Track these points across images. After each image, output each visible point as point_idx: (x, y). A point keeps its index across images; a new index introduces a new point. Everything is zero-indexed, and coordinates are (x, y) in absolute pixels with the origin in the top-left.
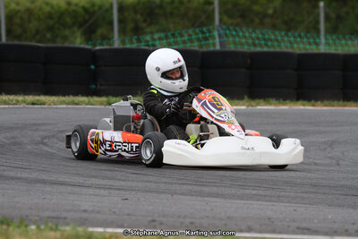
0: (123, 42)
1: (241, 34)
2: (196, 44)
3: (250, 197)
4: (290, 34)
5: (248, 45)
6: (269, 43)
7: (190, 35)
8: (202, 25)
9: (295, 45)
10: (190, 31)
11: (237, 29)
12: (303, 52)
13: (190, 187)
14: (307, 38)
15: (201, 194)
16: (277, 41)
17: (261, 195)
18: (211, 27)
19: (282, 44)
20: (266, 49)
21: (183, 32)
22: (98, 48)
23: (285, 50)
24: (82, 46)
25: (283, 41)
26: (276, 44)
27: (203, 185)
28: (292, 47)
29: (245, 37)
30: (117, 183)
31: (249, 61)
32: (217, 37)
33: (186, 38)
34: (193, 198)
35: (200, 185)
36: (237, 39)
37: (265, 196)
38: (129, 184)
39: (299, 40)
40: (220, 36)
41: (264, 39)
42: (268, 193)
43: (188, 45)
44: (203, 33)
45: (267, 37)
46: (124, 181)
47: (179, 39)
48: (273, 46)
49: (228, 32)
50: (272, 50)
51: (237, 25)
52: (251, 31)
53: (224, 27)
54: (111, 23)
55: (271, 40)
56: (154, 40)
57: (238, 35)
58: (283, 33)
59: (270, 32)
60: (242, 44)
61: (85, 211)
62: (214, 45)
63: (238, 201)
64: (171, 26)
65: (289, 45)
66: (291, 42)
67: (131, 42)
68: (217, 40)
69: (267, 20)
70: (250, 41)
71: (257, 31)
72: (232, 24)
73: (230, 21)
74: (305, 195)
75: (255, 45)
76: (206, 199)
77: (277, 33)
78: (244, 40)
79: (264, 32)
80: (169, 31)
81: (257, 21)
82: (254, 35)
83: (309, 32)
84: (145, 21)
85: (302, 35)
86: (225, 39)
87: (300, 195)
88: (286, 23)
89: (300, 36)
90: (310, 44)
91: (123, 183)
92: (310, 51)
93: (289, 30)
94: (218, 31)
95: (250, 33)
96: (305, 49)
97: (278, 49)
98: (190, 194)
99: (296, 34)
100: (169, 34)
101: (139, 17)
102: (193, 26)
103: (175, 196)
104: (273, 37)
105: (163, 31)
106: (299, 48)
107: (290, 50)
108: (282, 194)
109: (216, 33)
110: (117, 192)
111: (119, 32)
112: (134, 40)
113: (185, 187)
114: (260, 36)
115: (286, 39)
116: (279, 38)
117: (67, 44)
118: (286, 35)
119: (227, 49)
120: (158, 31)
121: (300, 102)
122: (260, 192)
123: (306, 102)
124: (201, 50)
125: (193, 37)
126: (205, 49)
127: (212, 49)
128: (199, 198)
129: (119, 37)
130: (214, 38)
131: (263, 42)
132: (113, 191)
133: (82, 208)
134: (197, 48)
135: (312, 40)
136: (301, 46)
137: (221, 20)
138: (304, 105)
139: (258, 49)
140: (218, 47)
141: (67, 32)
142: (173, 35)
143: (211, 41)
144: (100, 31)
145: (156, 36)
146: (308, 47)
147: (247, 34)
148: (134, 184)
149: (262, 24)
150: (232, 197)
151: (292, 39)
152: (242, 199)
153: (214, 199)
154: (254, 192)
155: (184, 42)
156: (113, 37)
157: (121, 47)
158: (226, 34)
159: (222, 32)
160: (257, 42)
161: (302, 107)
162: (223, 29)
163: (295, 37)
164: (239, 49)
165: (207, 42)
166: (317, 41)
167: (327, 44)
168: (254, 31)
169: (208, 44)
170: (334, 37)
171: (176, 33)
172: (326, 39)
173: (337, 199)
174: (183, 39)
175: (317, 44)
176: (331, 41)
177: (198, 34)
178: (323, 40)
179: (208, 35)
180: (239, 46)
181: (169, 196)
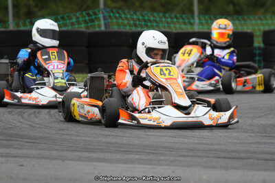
0: (17, 25)
1: (123, 16)
2: (83, 25)
3: (133, 162)
4: (167, 15)
5: (130, 25)
6: (149, 24)
7: (78, 18)
8: (88, 8)
9: (172, 25)
10: (78, 14)
11: (120, 11)
12: (179, 31)
13: (79, 154)
14: (183, 19)
15: (90, 160)
16: (156, 21)
17: (143, 160)
18: (96, 11)
19: (161, 25)
21: (72, 15)
23: (162, 30)
25: (161, 21)
26: (155, 24)
27: (92, 152)
28: (169, 27)
29: (127, 18)
30: (13, 151)
31: (131, 40)
32: (102, 19)
33: (74, 20)
34: (83, 163)
35: (88, 152)
36: (120, 21)
37: (146, 160)
38: (25, 151)
39: (175, 20)
40: (105, 18)
41: (145, 21)
42: (150, 157)
43: (77, 26)
44: (89, 15)
45: (146, 18)
46: (20, 149)
47: (68, 21)
48: (152, 26)
49: (112, 14)
51: (120, 8)
52: (132, 13)
53: (108, 10)
54: (6, 8)
55: (150, 21)
57: (121, 17)
58: (161, 15)
59: (149, 14)
60: (124, 25)
62: (99, 26)
63: (123, 165)
64: (61, 10)
65: (166, 25)
66: (168, 23)
67: (25, 25)
68: (102, 22)
69: (147, 4)
70: (132, 22)
71: (138, 13)
72: (115, 8)
73: (113, 5)
74: (182, 159)
75: (136, 26)
76: (94, 163)
77: (155, 14)
78: (126, 22)
79: (144, 14)
80: (59, 14)
81: (137, 4)
82: (135, 17)
83: (184, 13)
84: (36, 6)
85: (178, 16)
86: (109, 20)
87: (178, 158)
88: (163, 5)
89: (176, 17)
90: (185, 24)
91: (19, 151)
92: (185, 30)
93: (165, 12)
94: (103, 13)
95: (131, 15)
96: (181, 28)
98: (80, 159)
99: (173, 15)
100: (59, 17)
102: (80, 9)
103: (66, 162)
104: (152, 18)
105: (54, 14)
106: (175, 27)
107: (167, 30)
108: (162, 158)
109: (101, 16)
110: (14, 159)
111: (14, 16)
112: (27, 23)
113: (75, 153)
114: (141, 17)
115: (164, 19)
116: (158, 19)
118: (164, 16)
119: (111, 30)
120: (49, 15)
122: (142, 157)
124: (88, 31)
125: (81, 19)
126: (91, 30)
127: (97, 29)
129: (14, 20)
130: (98, 19)
131: (143, 23)
132: (9, 159)
134: (84, 30)
135: (187, 21)
136: (178, 26)
137: (105, 4)
139: (139, 29)
140: (103, 28)
142: (63, 18)
143: (96, 23)
146: (183, 26)
147: (129, 16)
148: (29, 152)
149: (142, 7)
150: (118, 161)
151: (169, 20)
152: (126, 163)
153: (101, 164)
154: (137, 157)
155: (72, 24)
156: (8, 21)
157: (15, 29)
158: (110, 17)
159: (106, 14)
160: (138, 23)
162: (108, 12)
163: (172, 18)
164: (122, 29)
165: (93, 24)
166: (192, 21)
167: (201, 24)
168: (135, 13)
169: (94, 26)
170: (207, 17)
171: (65, 17)
172: (200, 19)
173: (211, 161)
174: (71, 21)
175: (191, 24)
176: (204, 21)
177: (85, 17)
178: (197, 21)
179: (93, 17)
180: (122, 27)
181: (61, 162)
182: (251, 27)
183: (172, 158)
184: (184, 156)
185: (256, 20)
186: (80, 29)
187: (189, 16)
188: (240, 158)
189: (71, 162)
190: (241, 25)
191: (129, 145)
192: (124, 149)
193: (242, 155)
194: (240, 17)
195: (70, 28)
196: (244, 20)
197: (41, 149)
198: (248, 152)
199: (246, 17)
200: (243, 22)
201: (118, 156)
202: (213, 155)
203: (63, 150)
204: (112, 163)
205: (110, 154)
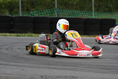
0: (23, 14)
1: (64, 11)
2: (48, 15)
3: (67, 69)
5: (67, 15)
6: (74, 15)
8: (51, 8)
9: (84, 16)
11: (63, 10)
12: (86, 18)
13: (46, 66)
16: (77, 14)
17: (71, 69)
18: (54, 9)
19: (79, 15)
20: (73, 17)
21: (44, 11)
22: (14, 16)
23: (80, 17)
24: (8, 15)
26: (77, 15)
27: (50, 65)
28: (83, 16)
29: (66, 12)
30: (20, 64)
32: (56, 12)
33: (45, 13)
34: (46, 69)
36: (63, 13)
38: (24, 64)
39: (85, 13)
40: (57, 12)
41: (73, 13)
42: (73, 68)
44: (51, 11)
45: (73, 12)
46: (22, 63)
47: (43, 13)
48: (76, 16)
49: (60, 11)
50: (75, 17)
51: (63, 8)
52: (68, 10)
54: (19, 7)
56: (34, 13)
57: (63, 12)
58: (79, 11)
59: (75, 11)
60: (65, 15)
61: (8, 74)
62: (55, 15)
64: (40, 8)
65: (81, 15)
66: (82, 15)
67: (26, 14)
68: (56, 14)
70: (68, 14)
73: (61, 7)
74: (86, 69)
75: (69, 15)
76: (51, 70)
77: (77, 11)
78: (65, 14)
79: (72, 11)
81: (70, 7)
82: (69, 12)
83: (88, 11)
84: (31, 7)
85: (86, 12)
86: (59, 13)
87: (84, 68)
88: (80, 8)
90: (89, 15)
92: (89, 18)
93: (81, 10)
95: (67, 11)
97: (77, 17)
99: (84, 12)
100: (39, 11)
101: (28, 5)
102: (48, 9)
104: (76, 13)
105: (37, 10)
106: (85, 16)
107: (82, 17)
108: (78, 68)
109: (55, 11)
110: (20, 67)
111: (22, 10)
113: (44, 65)
114: (71, 12)
116: (78, 13)
117: (3, 15)
118: (81, 12)
119: (59, 17)
120: (35, 10)
121: (85, 36)
122: (70, 67)
123: (87, 36)
124: (50, 17)
125: (48, 12)
126: (52, 17)
127: (54, 17)
128: (49, 70)
129: (22, 12)
131: (72, 14)
132: (18, 67)
133: (7, 73)
134: (49, 16)
135: (89, 14)
136: (86, 16)
137: (57, 7)
138: (86, 37)
139: (71, 17)
140: (56, 16)
141: (3, 10)
142: (41, 12)
143: (54, 14)
144: (15, 10)
145: (34, 12)
146: (88, 16)
147: (67, 12)
148: (26, 64)
149: (72, 8)
150: (60, 69)
151: (82, 13)
152: (64, 70)
153: (54, 70)
154: (68, 67)
155: (44, 14)
156: (19, 12)
157: (22, 16)
160: (70, 14)
161: (86, 38)
162: (58, 10)
163: (83, 13)
165: (52, 14)
166: (91, 14)
167: (95, 15)
168: (69, 11)
169: (53, 15)
170: (97, 13)
171: (42, 11)
172: (95, 13)
173: (97, 70)
174: (44, 13)
175: (91, 15)
176: (96, 14)
177: (49, 11)
178: (93, 14)
179: (53, 12)
180: (64, 16)
181: (38, 69)
182: (115, 17)
183: (82, 68)
184: (87, 67)
185: (117, 14)
186: (47, 16)
187: (90, 12)
188: (109, 69)
189: (42, 69)
190: (111, 16)
191: (65, 63)
192: (63, 64)
193: (110, 68)
194: (110, 13)
195: (43, 16)
196: (112, 14)
197: (31, 64)
198: (112, 66)
199: (113, 13)
200: (111, 15)
201: (61, 67)
202: (98, 68)
203: (39, 64)
204: (58, 69)
205: (57, 66)
